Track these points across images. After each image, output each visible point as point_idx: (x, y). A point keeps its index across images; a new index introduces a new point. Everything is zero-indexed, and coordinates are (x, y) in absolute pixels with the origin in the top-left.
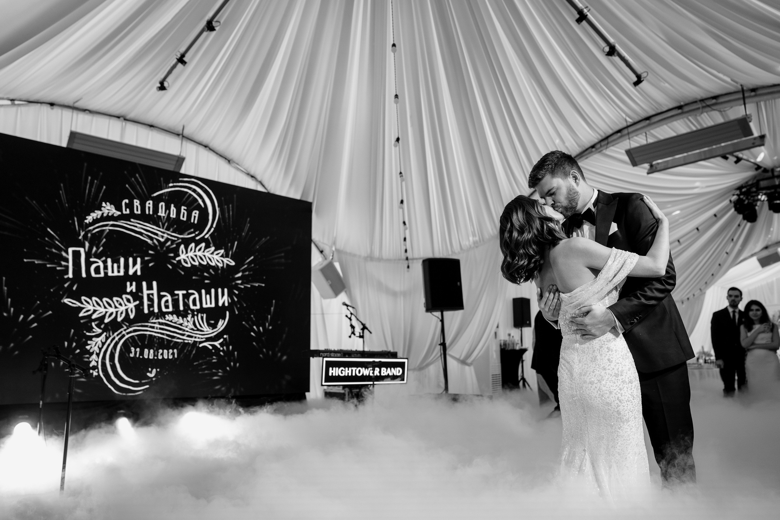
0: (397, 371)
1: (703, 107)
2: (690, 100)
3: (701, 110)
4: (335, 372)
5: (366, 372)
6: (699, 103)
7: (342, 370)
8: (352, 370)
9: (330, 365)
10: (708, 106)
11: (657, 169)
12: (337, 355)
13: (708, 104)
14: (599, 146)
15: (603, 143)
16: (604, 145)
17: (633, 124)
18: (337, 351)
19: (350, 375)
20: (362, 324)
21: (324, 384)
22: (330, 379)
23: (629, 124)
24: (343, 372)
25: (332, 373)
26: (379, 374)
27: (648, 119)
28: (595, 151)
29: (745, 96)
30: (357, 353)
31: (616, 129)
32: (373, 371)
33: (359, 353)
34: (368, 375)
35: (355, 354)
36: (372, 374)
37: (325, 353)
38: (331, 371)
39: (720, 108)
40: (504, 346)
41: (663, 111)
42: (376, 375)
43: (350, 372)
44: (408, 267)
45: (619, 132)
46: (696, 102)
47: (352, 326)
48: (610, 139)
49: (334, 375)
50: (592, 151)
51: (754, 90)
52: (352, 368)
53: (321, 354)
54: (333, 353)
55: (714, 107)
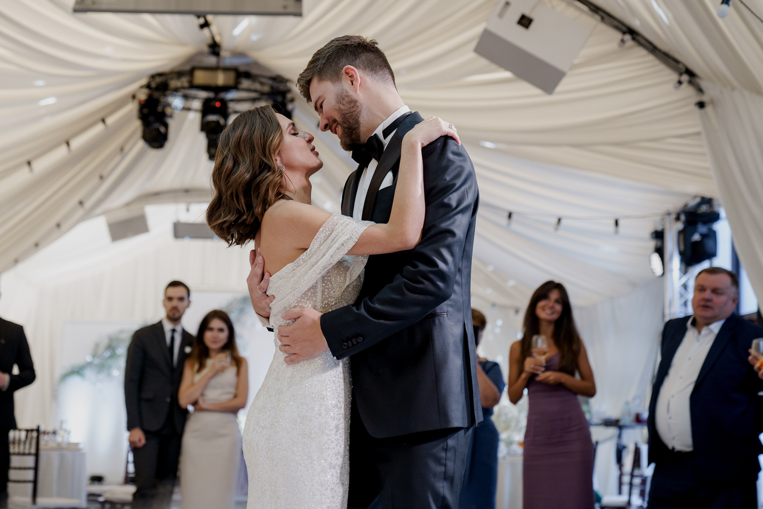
11: (95, 7)
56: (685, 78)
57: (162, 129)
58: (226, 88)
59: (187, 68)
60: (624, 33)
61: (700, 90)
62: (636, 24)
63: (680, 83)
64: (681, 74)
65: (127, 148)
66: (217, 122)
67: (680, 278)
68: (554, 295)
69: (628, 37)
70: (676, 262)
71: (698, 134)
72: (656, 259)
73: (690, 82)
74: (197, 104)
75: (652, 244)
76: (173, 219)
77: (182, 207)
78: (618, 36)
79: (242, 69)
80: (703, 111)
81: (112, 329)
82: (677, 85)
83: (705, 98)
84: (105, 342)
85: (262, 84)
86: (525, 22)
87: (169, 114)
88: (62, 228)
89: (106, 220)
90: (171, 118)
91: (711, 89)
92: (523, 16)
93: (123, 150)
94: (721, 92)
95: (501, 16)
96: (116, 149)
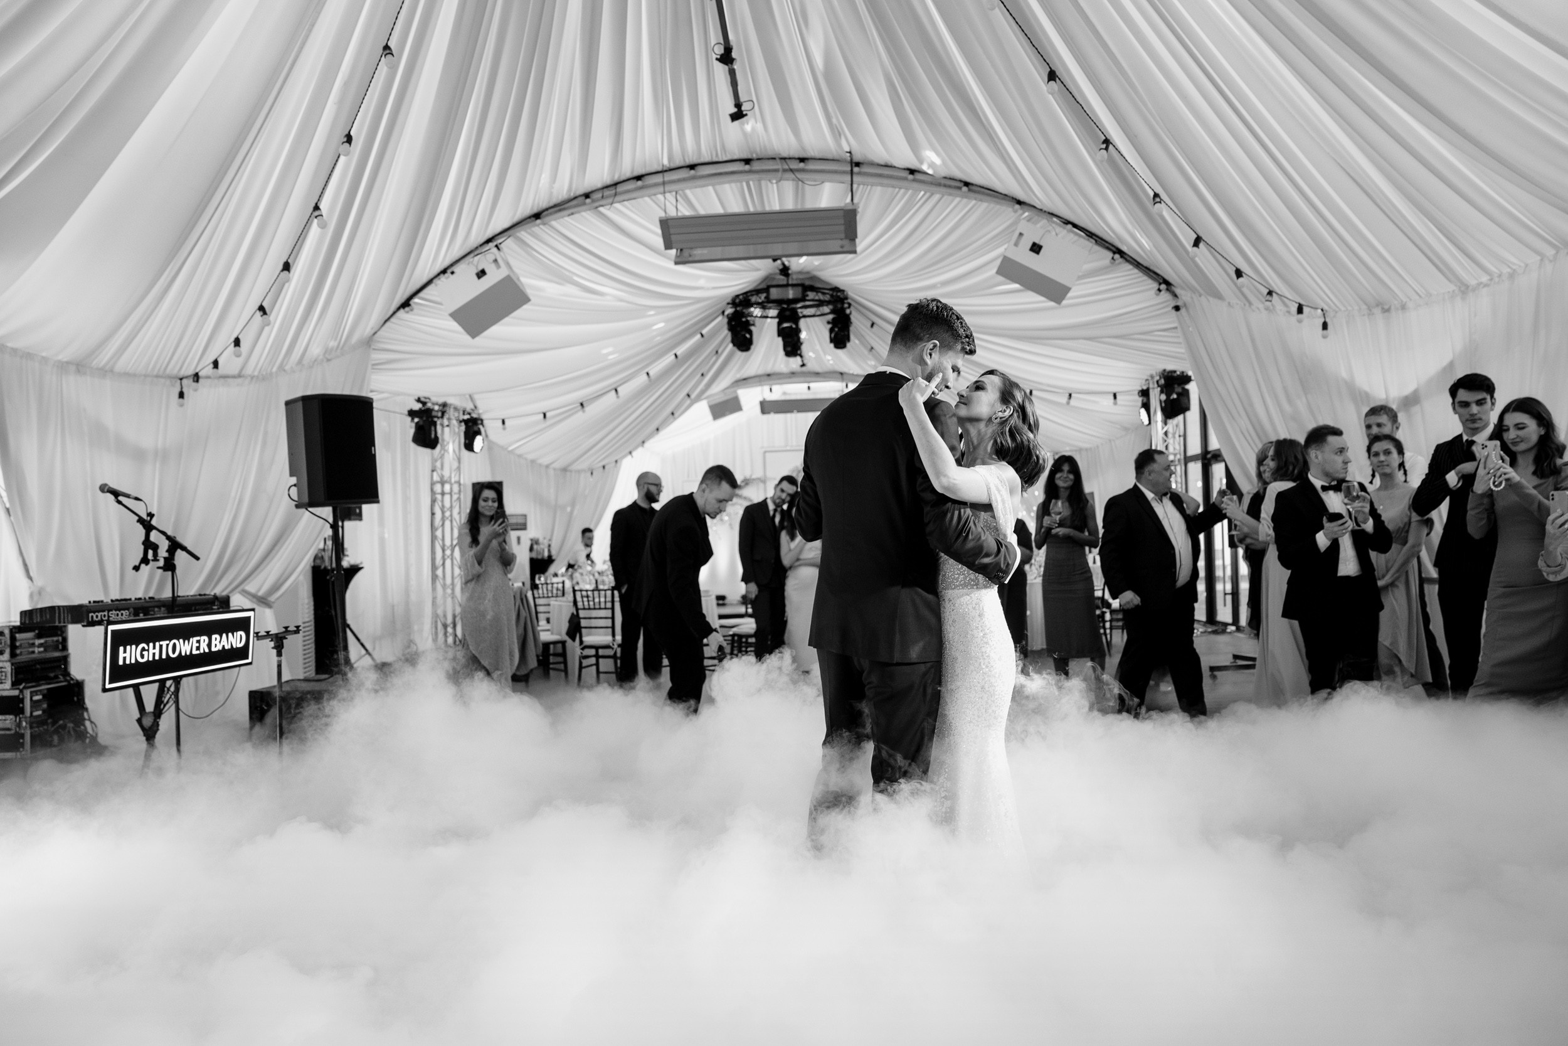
0: (236, 640)
1: (785, 171)
2: (770, 154)
3: (779, 174)
4: (129, 655)
5: (185, 647)
6: (778, 161)
7: (143, 649)
8: (161, 646)
9: (122, 639)
10: (791, 170)
11: (691, 259)
12: (122, 615)
13: (792, 167)
14: (598, 195)
15: (607, 192)
16: (608, 197)
17: (666, 171)
18: (120, 605)
19: (157, 658)
20: (168, 538)
21: (108, 686)
22: (119, 672)
23: (660, 169)
24: (144, 653)
25: (125, 658)
26: (207, 650)
27: (692, 167)
28: (589, 204)
29: (852, 173)
30: (159, 607)
31: (637, 173)
32: (198, 645)
33: (164, 606)
34: (188, 653)
35: (156, 609)
36: (195, 652)
37: (99, 612)
38: (121, 655)
39: (808, 180)
40: (318, 562)
41: (721, 160)
42: (202, 651)
43: (157, 651)
44: (181, 395)
45: (639, 178)
46: (774, 159)
47: (148, 545)
48: (620, 188)
49: (128, 662)
50: (584, 204)
51: (858, 164)
52: (161, 643)
53: (90, 615)
54: (114, 612)
55: (799, 175)
56: (1163, 287)
57: (748, 336)
58: (796, 301)
59: (763, 286)
60: (1114, 253)
61: (1175, 296)
62: (1124, 248)
63: (1159, 290)
64: (1160, 284)
65: (720, 351)
66: (791, 327)
67: (1163, 428)
68: (1066, 467)
69: (1117, 256)
70: (1159, 416)
71: (1176, 328)
72: (1143, 412)
73: (1167, 289)
74: (773, 312)
75: (1139, 400)
76: (761, 399)
77: (767, 388)
78: (1110, 254)
79: (807, 283)
80: (1178, 313)
82: (1158, 292)
83: (1179, 303)
85: (824, 294)
86: (1036, 248)
87: (752, 322)
88: (676, 415)
89: (708, 403)
90: (753, 325)
91: (1184, 296)
92: (1034, 244)
93: (717, 352)
94: (1192, 298)
95: (1016, 244)
96: (711, 352)
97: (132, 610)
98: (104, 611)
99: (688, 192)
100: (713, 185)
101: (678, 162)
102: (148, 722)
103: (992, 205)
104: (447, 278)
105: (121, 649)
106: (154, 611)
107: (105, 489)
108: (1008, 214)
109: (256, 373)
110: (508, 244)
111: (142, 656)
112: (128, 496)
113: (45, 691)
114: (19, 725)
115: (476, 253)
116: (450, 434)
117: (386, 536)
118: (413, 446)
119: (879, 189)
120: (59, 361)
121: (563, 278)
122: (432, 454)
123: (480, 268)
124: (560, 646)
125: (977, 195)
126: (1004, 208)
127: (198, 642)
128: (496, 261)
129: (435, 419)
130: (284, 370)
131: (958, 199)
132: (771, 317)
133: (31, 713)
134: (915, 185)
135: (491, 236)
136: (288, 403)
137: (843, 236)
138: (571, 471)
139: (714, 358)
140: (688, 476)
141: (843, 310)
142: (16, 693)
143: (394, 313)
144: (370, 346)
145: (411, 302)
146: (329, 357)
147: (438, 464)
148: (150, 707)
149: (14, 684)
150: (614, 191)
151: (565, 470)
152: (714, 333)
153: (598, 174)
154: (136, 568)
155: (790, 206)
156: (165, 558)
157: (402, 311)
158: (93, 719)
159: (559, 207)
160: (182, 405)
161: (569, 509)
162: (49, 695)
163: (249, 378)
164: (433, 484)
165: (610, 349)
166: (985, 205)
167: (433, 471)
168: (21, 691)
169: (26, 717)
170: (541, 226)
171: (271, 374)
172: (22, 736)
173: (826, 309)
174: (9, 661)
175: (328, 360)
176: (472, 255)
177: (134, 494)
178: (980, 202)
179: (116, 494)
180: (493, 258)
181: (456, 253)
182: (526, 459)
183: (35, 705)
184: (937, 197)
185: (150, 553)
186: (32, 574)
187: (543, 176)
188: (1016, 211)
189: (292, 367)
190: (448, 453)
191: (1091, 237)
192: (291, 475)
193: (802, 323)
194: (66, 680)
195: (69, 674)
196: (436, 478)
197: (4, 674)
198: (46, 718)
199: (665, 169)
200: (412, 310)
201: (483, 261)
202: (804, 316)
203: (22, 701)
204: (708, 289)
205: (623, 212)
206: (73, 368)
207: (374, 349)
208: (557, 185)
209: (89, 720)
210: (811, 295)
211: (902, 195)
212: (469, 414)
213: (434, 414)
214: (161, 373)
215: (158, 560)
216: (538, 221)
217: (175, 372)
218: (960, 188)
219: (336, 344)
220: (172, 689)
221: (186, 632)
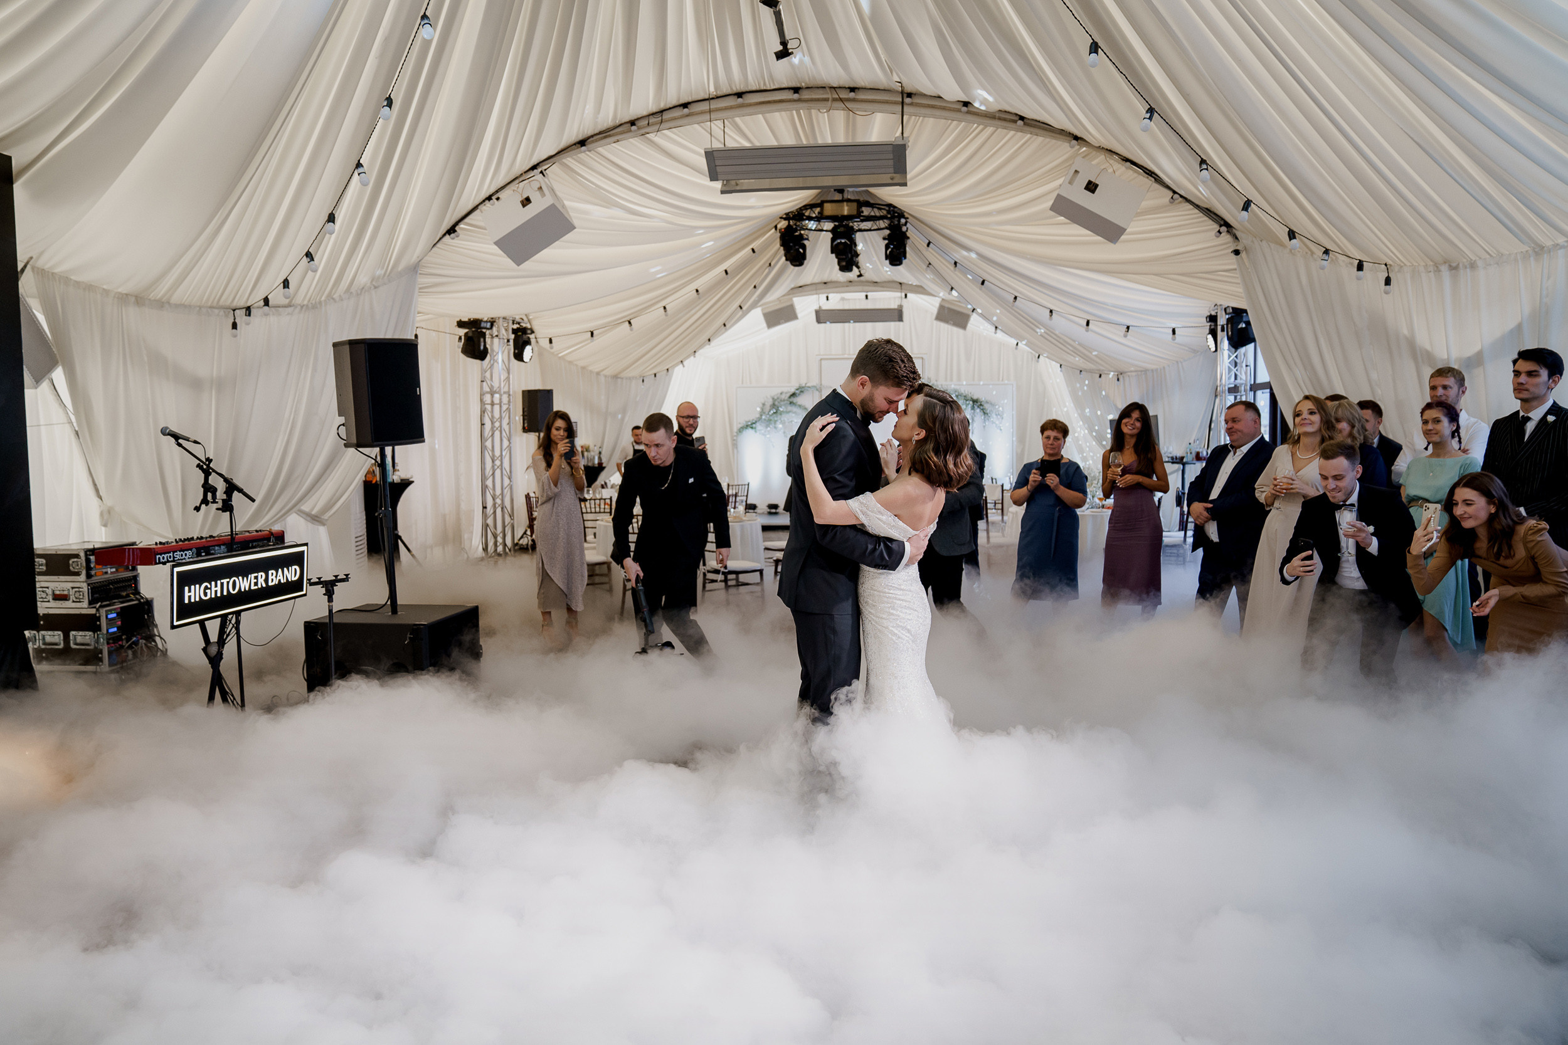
0: (291, 574)
1: (834, 100)
2: (820, 83)
3: (829, 104)
4: (194, 593)
5: (244, 584)
6: (828, 89)
7: (206, 588)
8: (222, 584)
9: (186, 580)
10: (841, 100)
12: (186, 555)
13: (841, 96)
14: (644, 122)
15: (652, 120)
16: (653, 124)
17: (713, 98)
18: (184, 545)
19: (219, 595)
20: (226, 480)
21: (176, 623)
22: (186, 610)
23: (707, 97)
24: (207, 591)
25: (190, 597)
26: (264, 585)
27: (740, 95)
28: (635, 131)
29: (903, 103)
30: (219, 546)
31: (682, 101)
32: (256, 581)
33: (223, 545)
34: (247, 589)
35: (217, 548)
36: (253, 587)
37: (165, 553)
38: (187, 594)
39: (858, 110)
40: (370, 478)
41: (769, 88)
42: (260, 586)
43: (219, 589)
44: (234, 326)
45: (685, 105)
46: (824, 87)
47: (208, 488)
48: (666, 116)
49: (193, 600)
50: (631, 131)
51: (910, 95)
52: (222, 581)
53: (158, 557)
54: (178, 553)
55: (849, 105)
56: (1224, 229)
57: (801, 250)
58: (851, 216)
59: (818, 201)
61: (1236, 239)
62: (1181, 193)
63: (1219, 232)
64: (1221, 226)
65: (772, 264)
66: (846, 243)
67: (1228, 357)
69: (1175, 196)
70: (1225, 345)
71: (1236, 269)
72: (1210, 337)
73: (1228, 231)
74: (828, 225)
75: (1207, 326)
76: (817, 307)
77: (823, 297)
78: (1169, 193)
79: (862, 198)
80: (1238, 256)
81: (775, 392)
82: (1218, 234)
83: (1240, 247)
84: (769, 402)
85: (880, 209)
86: (1091, 187)
87: (805, 237)
88: (727, 326)
89: (762, 310)
90: (807, 239)
91: (1245, 240)
92: (1090, 182)
93: (770, 264)
94: (1253, 242)
95: (1070, 183)
96: (764, 264)
97: (194, 550)
98: (169, 553)
99: (738, 120)
100: (763, 113)
101: (725, 90)
102: (213, 650)
103: (1048, 140)
104: (493, 205)
105: (186, 588)
106: (214, 550)
107: (165, 432)
108: (1065, 149)
109: (305, 302)
110: (554, 171)
111: (206, 594)
112: (187, 439)
113: (119, 610)
114: (97, 641)
115: (521, 179)
116: (499, 347)
117: (437, 446)
118: (462, 356)
119: (931, 120)
120: (120, 293)
121: (609, 203)
122: (482, 364)
123: (525, 196)
124: (605, 566)
125: (1032, 129)
126: (1059, 143)
127: (256, 578)
128: (540, 188)
129: (484, 330)
130: (333, 299)
131: (1012, 133)
132: (826, 231)
133: (107, 630)
134: (969, 117)
135: (536, 163)
136: (335, 345)
137: (892, 170)
138: (622, 378)
139: (767, 270)
140: (742, 383)
141: (899, 226)
142: (93, 611)
143: (440, 239)
144: (417, 272)
145: (457, 228)
146: (376, 285)
147: (488, 375)
148: (214, 637)
149: (91, 603)
150: (660, 118)
151: (616, 377)
152: (766, 246)
153: (643, 102)
154: (197, 509)
155: (841, 139)
156: (223, 500)
157: (447, 236)
158: (162, 636)
159: (605, 134)
160: (235, 336)
161: (620, 416)
162: (122, 613)
163: (299, 307)
164: (482, 395)
165: (659, 268)
166: (1040, 139)
167: (482, 381)
168: (98, 610)
169: (103, 634)
170: (587, 153)
171: (320, 303)
172: (101, 652)
173: (882, 224)
174: (86, 582)
175: (376, 287)
176: (517, 181)
177: (193, 438)
178: (1035, 137)
179: (176, 437)
180: (538, 186)
181: (500, 182)
182: (576, 365)
183: (110, 622)
184: (990, 130)
185: (210, 495)
186: (101, 494)
187: (587, 107)
188: (1072, 147)
189: (340, 296)
190: (498, 363)
191: (1151, 176)
192: (340, 415)
193: (858, 236)
194: (137, 599)
195: (139, 593)
196: (486, 388)
197: (81, 593)
198: (120, 634)
199: (711, 97)
200: (457, 236)
201: (527, 188)
202: (860, 230)
203: (99, 619)
204: (759, 208)
205: (671, 138)
206: (133, 299)
207: (420, 274)
208: (601, 116)
209: (159, 636)
210: (866, 211)
211: (956, 127)
212: (519, 323)
213: (483, 325)
214: (215, 304)
215: (217, 502)
216: (583, 148)
217: (228, 303)
218: (1015, 122)
219: (383, 272)
220: (233, 621)
221: (243, 570)
